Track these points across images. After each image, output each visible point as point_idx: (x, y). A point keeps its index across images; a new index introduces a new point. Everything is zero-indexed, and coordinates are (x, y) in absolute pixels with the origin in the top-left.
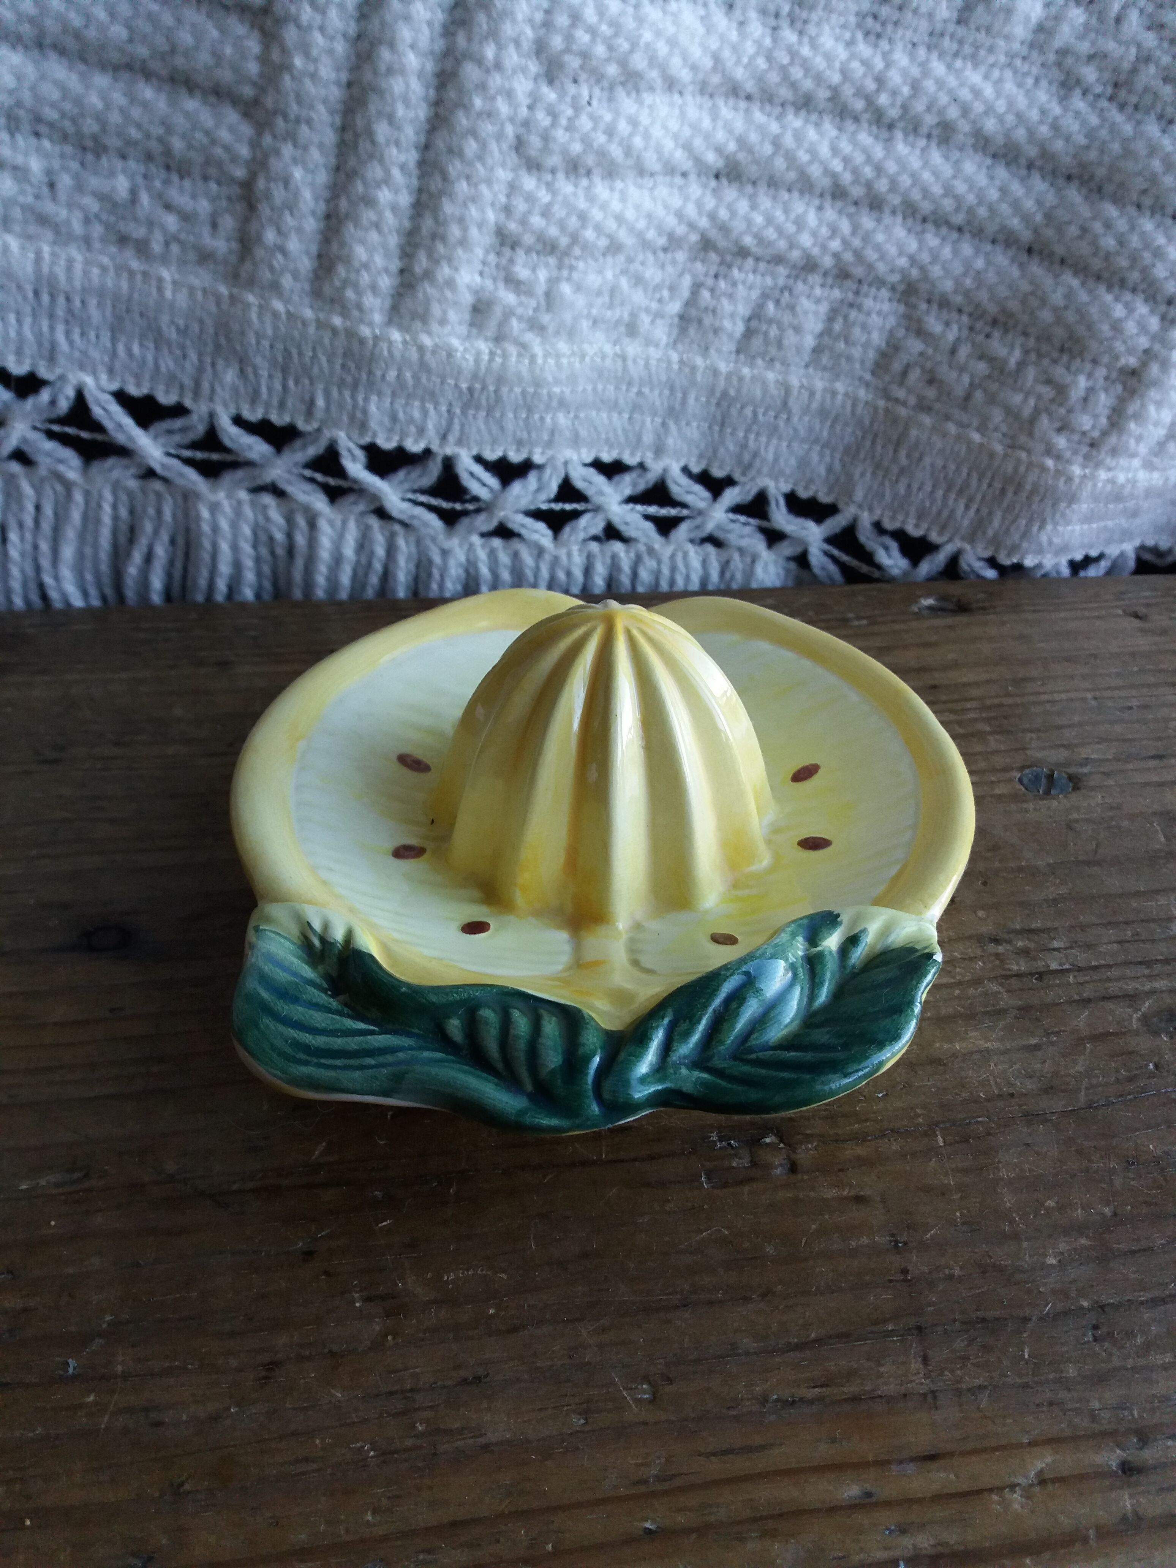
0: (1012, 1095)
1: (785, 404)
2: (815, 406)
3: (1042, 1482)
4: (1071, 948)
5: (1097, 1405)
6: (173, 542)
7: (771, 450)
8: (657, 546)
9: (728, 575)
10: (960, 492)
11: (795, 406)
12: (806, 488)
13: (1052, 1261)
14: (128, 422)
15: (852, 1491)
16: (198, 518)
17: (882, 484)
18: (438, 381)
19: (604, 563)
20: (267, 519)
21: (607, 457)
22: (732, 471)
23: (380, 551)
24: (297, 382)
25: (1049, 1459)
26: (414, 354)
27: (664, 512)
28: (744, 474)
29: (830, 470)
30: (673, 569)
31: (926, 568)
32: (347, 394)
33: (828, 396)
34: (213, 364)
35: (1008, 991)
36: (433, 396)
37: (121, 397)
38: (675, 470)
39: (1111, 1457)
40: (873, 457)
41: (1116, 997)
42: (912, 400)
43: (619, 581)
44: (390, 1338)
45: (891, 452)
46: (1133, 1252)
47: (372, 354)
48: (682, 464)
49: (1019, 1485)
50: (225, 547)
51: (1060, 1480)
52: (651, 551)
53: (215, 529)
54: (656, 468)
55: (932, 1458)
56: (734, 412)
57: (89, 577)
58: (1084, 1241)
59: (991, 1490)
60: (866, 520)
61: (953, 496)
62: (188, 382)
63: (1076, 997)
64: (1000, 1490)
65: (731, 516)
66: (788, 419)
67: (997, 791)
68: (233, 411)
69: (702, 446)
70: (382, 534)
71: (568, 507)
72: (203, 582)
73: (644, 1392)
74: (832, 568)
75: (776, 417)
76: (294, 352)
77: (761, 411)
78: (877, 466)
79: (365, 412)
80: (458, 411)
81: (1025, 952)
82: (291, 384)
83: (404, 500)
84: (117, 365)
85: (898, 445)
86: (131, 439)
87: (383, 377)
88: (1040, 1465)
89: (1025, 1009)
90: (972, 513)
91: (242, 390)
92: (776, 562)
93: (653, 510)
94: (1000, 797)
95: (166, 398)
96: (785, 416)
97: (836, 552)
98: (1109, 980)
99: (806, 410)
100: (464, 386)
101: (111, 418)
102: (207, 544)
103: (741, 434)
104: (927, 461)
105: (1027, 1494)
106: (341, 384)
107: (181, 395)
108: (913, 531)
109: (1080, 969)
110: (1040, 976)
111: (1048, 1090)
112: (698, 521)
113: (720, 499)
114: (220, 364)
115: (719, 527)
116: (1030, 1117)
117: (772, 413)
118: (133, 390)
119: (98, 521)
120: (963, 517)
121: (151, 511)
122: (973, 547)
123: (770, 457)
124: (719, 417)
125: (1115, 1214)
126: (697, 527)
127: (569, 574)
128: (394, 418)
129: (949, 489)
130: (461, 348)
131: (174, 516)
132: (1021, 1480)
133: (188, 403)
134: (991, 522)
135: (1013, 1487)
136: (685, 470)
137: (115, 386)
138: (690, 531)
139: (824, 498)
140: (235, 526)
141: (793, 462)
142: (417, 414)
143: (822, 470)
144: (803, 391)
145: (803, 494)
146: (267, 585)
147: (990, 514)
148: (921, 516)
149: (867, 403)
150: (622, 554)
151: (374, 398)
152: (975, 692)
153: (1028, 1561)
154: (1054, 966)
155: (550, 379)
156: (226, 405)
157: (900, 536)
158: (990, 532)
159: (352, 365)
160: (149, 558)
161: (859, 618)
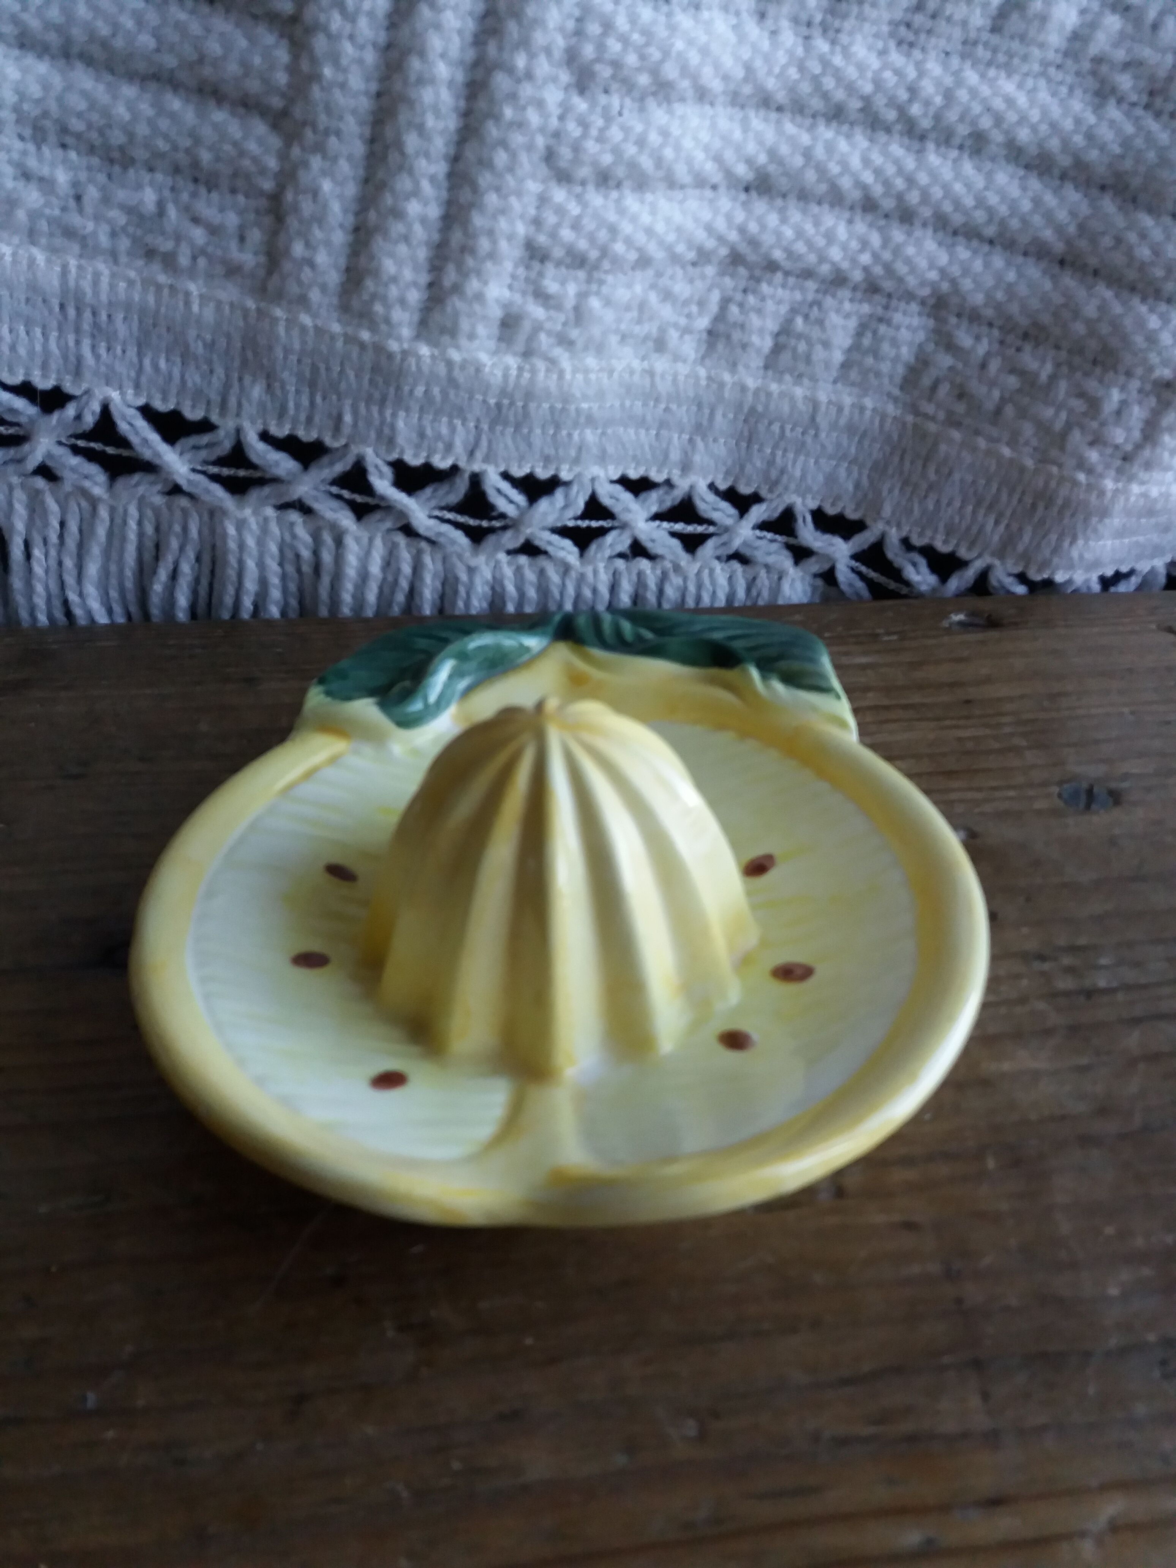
0: (1064, 1117)
1: (813, 419)
2: (843, 421)
3: (1113, 1529)
4: (1119, 965)
6: (198, 559)
10: (990, 507)
11: (823, 422)
12: (833, 504)
13: (1114, 1292)
14: (154, 438)
15: (912, 1537)
16: (225, 535)
17: (910, 499)
18: (467, 396)
22: (758, 487)
24: (324, 398)
25: (1120, 1505)
28: (771, 491)
29: (857, 486)
31: (955, 584)
32: (375, 410)
33: (857, 411)
34: (240, 379)
36: (460, 412)
37: (147, 412)
38: (702, 486)
40: (901, 473)
41: (1168, 1016)
42: (941, 415)
44: (423, 1369)
45: (920, 468)
47: (401, 370)
49: (1088, 1532)
50: (251, 564)
51: (1133, 1528)
53: (242, 546)
55: (996, 1502)
56: (761, 428)
57: (114, 594)
58: (1147, 1271)
59: (1060, 1538)
60: (894, 536)
61: (982, 511)
62: (215, 397)
63: (1126, 1016)
64: (1069, 1537)
67: (1037, 806)
68: (260, 427)
70: (409, 552)
72: (229, 600)
73: (691, 1428)
75: (803, 434)
76: (322, 367)
77: (788, 427)
78: (906, 483)
79: (393, 427)
80: (485, 427)
81: (1070, 970)
82: (318, 399)
83: (430, 517)
84: (144, 380)
85: (927, 460)
86: (158, 455)
87: (411, 392)
88: (1111, 1509)
89: (1073, 1030)
90: (1002, 528)
91: (269, 404)
94: (1039, 812)
95: (193, 414)
96: (812, 432)
97: (863, 569)
98: (1158, 999)
99: (834, 426)
100: (492, 401)
101: (137, 433)
102: (233, 560)
103: (769, 451)
104: (957, 476)
105: (1099, 1539)
106: (369, 400)
107: (208, 410)
108: (942, 547)
109: (1128, 987)
110: (1088, 994)
111: (1103, 1111)
113: (746, 516)
114: (248, 379)
115: (745, 543)
116: (1084, 1141)
117: (800, 430)
118: (159, 405)
119: (124, 539)
120: (993, 531)
121: (177, 528)
122: (1003, 564)
123: (798, 473)
124: (746, 433)
126: (724, 544)
128: (422, 435)
129: (978, 504)
130: (489, 363)
131: (200, 533)
133: (214, 418)
134: (1021, 537)
135: (1082, 1535)
137: (141, 401)
138: (716, 548)
140: (261, 543)
141: (821, 478)
142: (444, 430)
143: (851, 488)
144: (831, 407)
145: (831, 511)
146: (293, 602)
147: (1020, 529)
148: (949, 532)
149: (895, 418)
151: (402, 414)
152: (1009, 707)
154: (1102, 984)
156: (253, 422)
157: (929, 553)
158: (1020, 548)
159: (380, 380)
160: (174, 575)
161: (889, 634)
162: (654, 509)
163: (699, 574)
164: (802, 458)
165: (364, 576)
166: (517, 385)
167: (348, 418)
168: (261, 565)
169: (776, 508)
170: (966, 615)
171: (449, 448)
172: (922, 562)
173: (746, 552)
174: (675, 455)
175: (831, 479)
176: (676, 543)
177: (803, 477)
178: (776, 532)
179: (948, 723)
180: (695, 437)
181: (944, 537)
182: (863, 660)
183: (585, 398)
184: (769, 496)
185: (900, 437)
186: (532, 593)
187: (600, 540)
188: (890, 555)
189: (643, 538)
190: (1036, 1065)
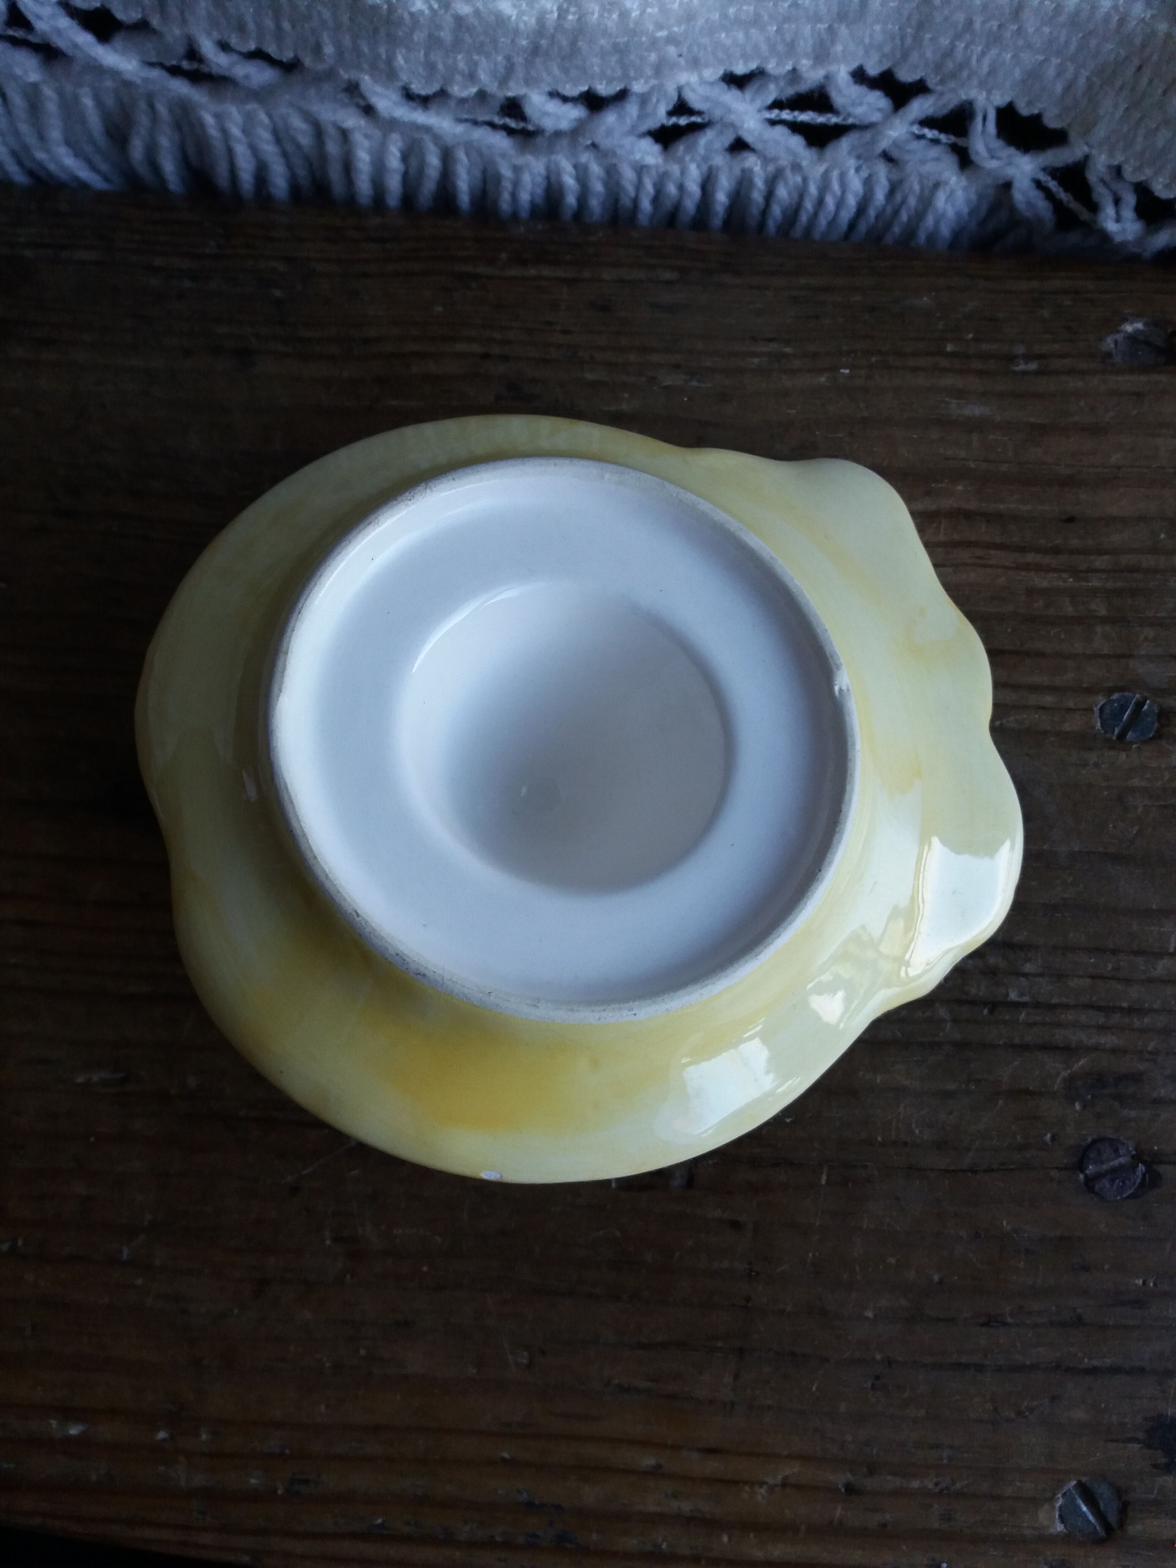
0: (905, 1144)
2: (1062, 18)
3: (784, 1485)
4: (1041, 975)
5: (849, 1438)
7: (986, 62)
8: (804, 163)
12: (1030, 103)
13: (870, 1314)
15: (648, 1461)
21: (740, 69)
25: (796, 1470)
26: (448, 20)
28: (942, 82)
29: (1068, 88)
30: (824, 187)
35: (955, 1021)
38: (842, 73)
39: (840, 1479)
40: (1133, 89)
41: (1057, 1048)
43: (748, 197)
44: (348, 1276)
46: (939, 1320)
48: (854, 65)
49: (766, 1483)
51: (798, 1487)
52: (796, 167)
54: (812, 76)
55: (713, 1451)
56: (938, 18)
58: (903, 1302)
59: (745, 1483)
60: (1100, 163)
63: (1017, 1041)
64: (752, 1484)
65: (916, 129)
66: (1019, 31)
67: (1067, 727)
69: (887, 49)
71: (683, 121)
73: (523, 1358)
74: (1042, 205)
75: (1000, 27)
80: (519, 60)
82: (286, 25)
88: (788, 1472)
89: (961, 1046)
92: (965, 189)
93: (805, 117)
97: (1053, 185)
98: (1059, 1025)
105: (771, 1489)
109: (1037, 1005)
110: (994, 1005)
112: (868, 135)
113: (901, 112)
115: (895, 144)
116: (913, 1171)
117: (994, 24)
123: (985, 69)
125: (941, 1282)
127: (681, 187)
128: (431, 67)
132: (771, 1481)
135: (762, 1484)
136: (859, 76)
139: (1052, 121)
141: (1017, 74)
143: (1059, 88)
145: (1024, 110)
150: (757, 169)
152: (1116, 538)
153: (752, 1535)
154: (1013, 996)
155: (651, 27)
157: (1142, 191)
161: (1028, 357)
163: (826, 176)
164: (994, 52)
166: (559, 27)
167: (329, 49)
168: (254, 149)
169: (944, 106)
170: (1145, 324)
171: (472, 77)
172: (1130, 199)
173: (895, 154)
174: (806, 43)
175: (1033, 75)
176: (797, 142)
177: (992, 71)
178: (941, 131)
179: (1030, 558)
180: (836, 26)
181: (1168, 181)
182: (975, 410)
183: (660, 26)
184: (939, 88)
185: (1143, 46)
186: (598, 187)
187: (691, 138)
188: (1092, 177)
189: (749, 139)
190: (907, 1083)
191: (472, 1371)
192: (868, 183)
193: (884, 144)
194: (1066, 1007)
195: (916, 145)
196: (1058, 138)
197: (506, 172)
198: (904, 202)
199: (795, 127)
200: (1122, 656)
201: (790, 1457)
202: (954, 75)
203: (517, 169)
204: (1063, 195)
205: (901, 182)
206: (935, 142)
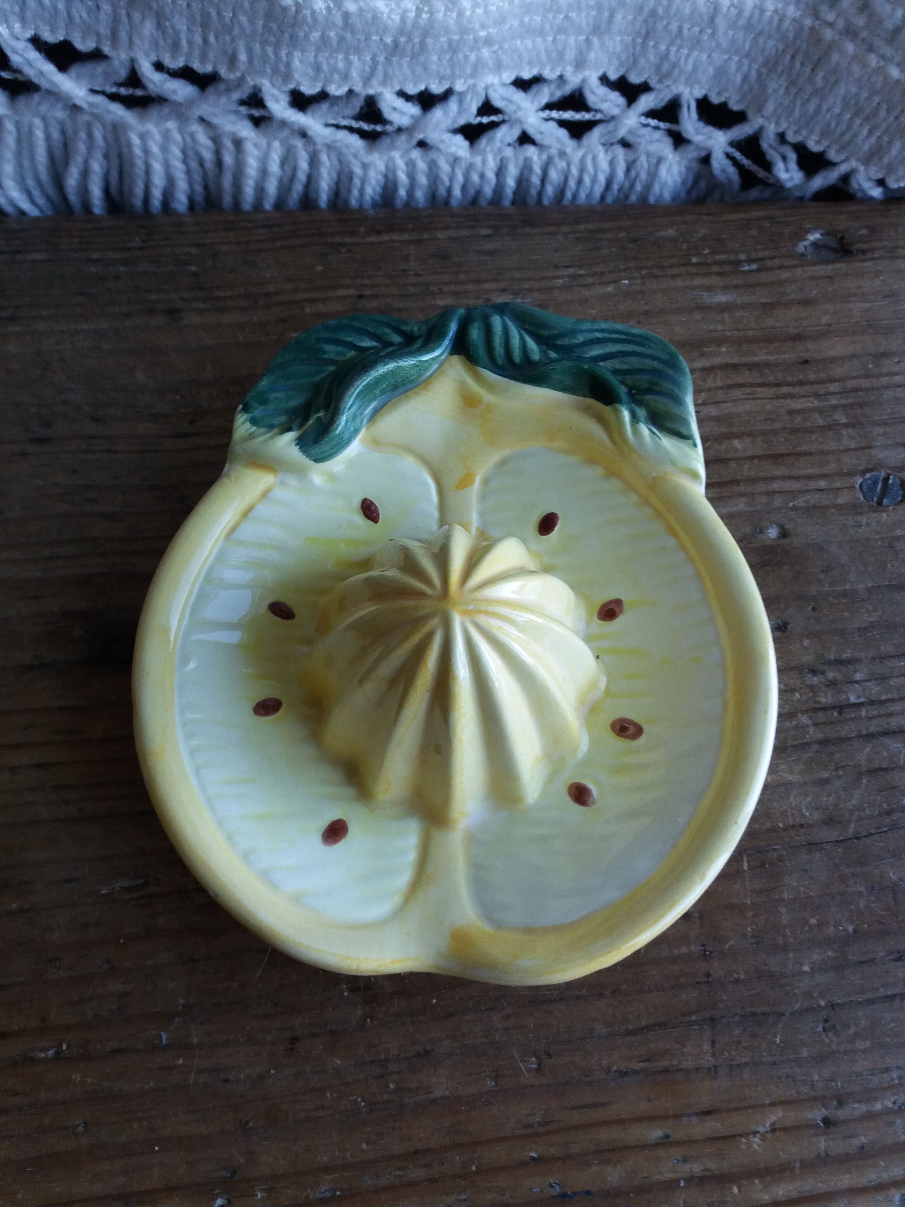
0: (802, 826)
1: (712, 19)
2: (742, 22)
3: (773, 1131)
4: (870, 680)
5: (816, 1078)
6: (106, 156)
7: (691, 61)
8: (568, 150)
9: (633, 174)
10: (867, 119)
11: (721, 24)
12: (719, 94)
13: (806, 968)
14: (49, 68)
15: (656, 1133)
16: (129, 145)
17: (793, 101)
18: (363, 38)
19: (516, 166)
20: (194, 140)
21: (526, 75)
22: (649, 77)
23: (304, 165)
24: (217, 38)
25: (780, 1115)
26: (338, 19)
27: (578, 116)
28: (660, 81)
29: (745, 79)
30: (582, 170)
31: (819, 182)
32: (270, 50)
33: (757, 12)
34: (128, 15)
35: (814, 724)
36: (358, 51)
37: (36, 42)
39: (817, 1114)
40: (790, 71)
42: (841, 23)
43: (528, 181)
45: (808, 70)
46: (861, 963)
47: (295, 18)
48: (600, 73)
49: (759, 1132)
50: (157, 167)
51: (785, 1129)
52: (562, 154)
53: (146, 151)
54: (574, 80)
55: (708, 1113)
56: (660, 27)
57: (31, 183)
58: (830, 953)
59: (740, 1135)
61: (858, 121)
62: (104, 30)
63: (864, 732)
65: (643, 120)
66: (713, 34)
67: (840, 501)
68: (154, 58)
69: (623, 57)
70: (306, 150)
71: (485, 120)
72: (139, 190)
74: (732, 170)
75: (700, 32)
76: (213, 13)
77: (686, 26)
78: (792, 83)
79: (288, 65)
80: (381, 59)
81: (833, 684)
82: (212, 39)
83: (327, 125)
84: (29, 15)
85: (816, 66)
86: (55, 85)
87: (306, 37)
88: (774, 1118)
89: (825, 742)
90: (873, 140)
91: (161, 42)
92: (679, 163)
93: (568, 115)
94: (841, 508)
95: (83, 45)
96: (710, 31)
97: (737, 155)
98: (891, 715)
99: (733, 25)
100: (389, 40)
101: (31, 65)
102: (140, 163)
103: (663, 47)
104: (842, 89)
106: (264, 43)
107: (98, 42)
108: (814, 146)
109: (871, 703)
110: (841, 708)
112: (611, 126)
113: (633, 106)
114: (137, 16)
116: (812, 846)
117: (697, 29)
118: (48, 36)
119: (32, 146)
120: (864, 141)
121: (83, 135)
122: (866, 170)
123: (689, 67)
124: (643, 31)
125: (855, 931)
126: (610, 132)
127: (482, 176)
128: (317, 68)
129: (857, 114)
130: (387, 10)
131: (105, 138)
132: (761, 1129)
133: (106, 49)
134: (889, 150)
135: (755, 1133)
136: (604, 80)
137: (29, 33)
138: (602, 135)
139: (735, 106)
140: (164, 149)
141: (711, 71)
142: (341, 65)
143: (738, 79)
144: (732, 9)
145: (715, 100)
146: (199, 188)
147: (890, 143)
148: (824, 134)
149: (794, 20)
150: (535, 158)
151: (297, 54)
152: (839, 370)
153: (757, 1182)
154: (853, 699)
155: (477, 26)
156: (147, 55)
157: (800, 149)
158: (886, 160)
159: (274, 27)
160: (85, 173)
161: (750, 261)
162: (545, 99)
164: (695, 53)
165: (264, 172)
166: (415, 24)
167: (243, 57)
168: (167, 165)
169: (662, 99)
170: (822, 234)
171: (346, 77)
172: (792, 156)
173: (630, 139)
174: (570, 54)
175: (721, 72)
176: (563, 133)
177: (695, 69)
178: (660, 119)
179: (784, 390)
180: (591, 37)
181: (817, 138)
183: (483, 26)
184: (658, 86)
185: (796, 38)
186: (422, 180)
187: (490, 133)
188: (764, 145)
189: (531, 131)
190: (791, 778)
191: (490, 1083)
192: (612, 163)
193: (622, 133)
194: (893, 700)
195: (645, 131)
196: (740, 117)
197: (358, 170)
198: (637, 177)
199: (562, 123)
200: (864, 448)
201: (772, 1104)
202: (668, 75)
203: (365, 167)
204: (745, 162)
205: (634, 161)
206: (657, 128)
